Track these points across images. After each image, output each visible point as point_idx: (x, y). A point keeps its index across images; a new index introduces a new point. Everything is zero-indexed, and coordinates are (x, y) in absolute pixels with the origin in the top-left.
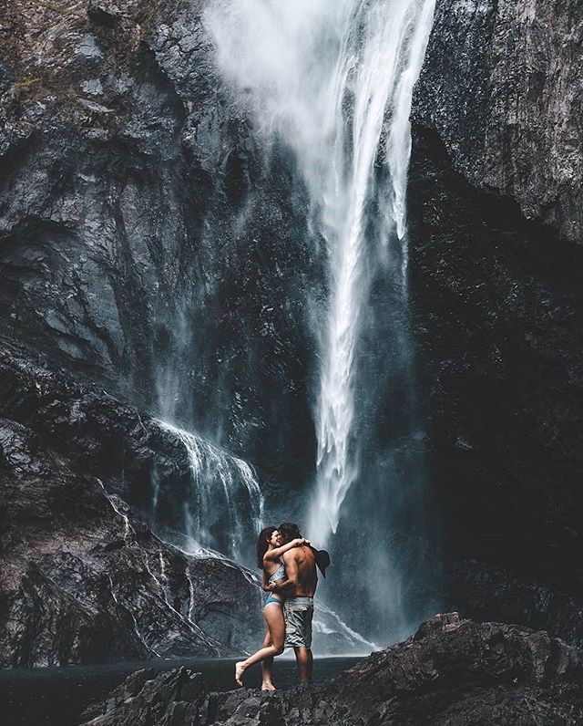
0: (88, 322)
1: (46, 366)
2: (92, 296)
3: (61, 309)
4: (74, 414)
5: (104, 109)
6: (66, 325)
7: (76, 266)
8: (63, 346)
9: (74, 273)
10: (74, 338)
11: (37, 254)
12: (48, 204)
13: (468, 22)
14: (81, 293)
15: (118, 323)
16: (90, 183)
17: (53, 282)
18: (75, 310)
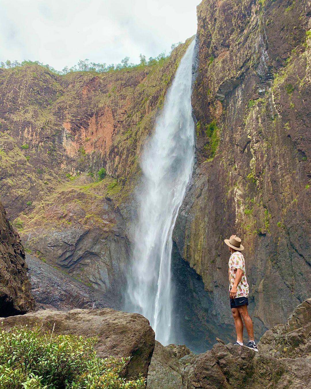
0: (100, 279)
1: (88, 293)
2: (101, 272)
3: (94, 275)
4: (93, 306)
5: (108, 223)
6: (95, 280)
7: (98, 264)
8: (93, 285)
9: (97, 266)
10: (96, 283)
11: (88, 261)
12: (92, 247)
13: (183, 218)
14: (99, 271)
15: (108, 280)
16: (103, 242)
17: (92, 268)
18: (97, 276)
